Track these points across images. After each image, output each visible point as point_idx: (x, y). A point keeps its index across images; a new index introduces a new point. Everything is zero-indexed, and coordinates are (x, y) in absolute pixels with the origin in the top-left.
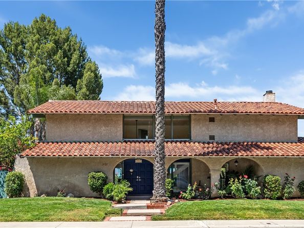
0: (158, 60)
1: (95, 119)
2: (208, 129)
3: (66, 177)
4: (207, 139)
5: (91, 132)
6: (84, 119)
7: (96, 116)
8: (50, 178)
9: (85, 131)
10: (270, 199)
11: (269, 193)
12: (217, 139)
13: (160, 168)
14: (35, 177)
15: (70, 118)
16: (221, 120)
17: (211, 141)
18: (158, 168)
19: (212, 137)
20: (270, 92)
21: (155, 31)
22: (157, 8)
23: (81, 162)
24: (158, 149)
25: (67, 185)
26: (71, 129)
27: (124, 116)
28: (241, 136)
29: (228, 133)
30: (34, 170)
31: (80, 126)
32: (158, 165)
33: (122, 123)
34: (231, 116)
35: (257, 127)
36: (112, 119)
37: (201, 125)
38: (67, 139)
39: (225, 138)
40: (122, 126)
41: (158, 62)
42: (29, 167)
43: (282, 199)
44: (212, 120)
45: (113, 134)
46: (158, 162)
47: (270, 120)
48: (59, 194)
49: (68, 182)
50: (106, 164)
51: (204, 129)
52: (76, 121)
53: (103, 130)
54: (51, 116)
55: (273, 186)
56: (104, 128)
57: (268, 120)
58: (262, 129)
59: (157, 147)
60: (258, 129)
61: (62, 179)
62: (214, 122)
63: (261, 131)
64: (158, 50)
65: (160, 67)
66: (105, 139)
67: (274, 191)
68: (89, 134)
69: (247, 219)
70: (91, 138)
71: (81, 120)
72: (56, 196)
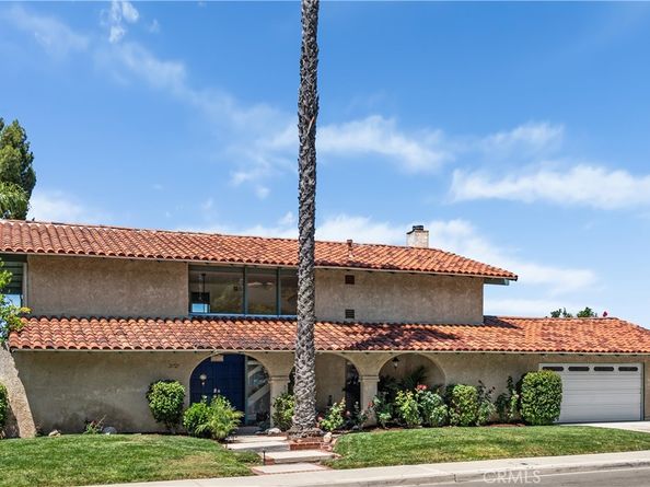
0: (306, 168)
1: (133, 271)
2: (343, 297)
3: (96, 393)
4: (342, 317)
5: (125, 298)
6: (111, 269)
7: (137, 263)
8: (63, 395)
9: (112, 293)
10: (459, 425)
11: (457, 415)
12: (357, 317)
13: (308, 374)
14: (28, 393)
15: (80, 265)
16: (364, 282)
17: (349, 320)
18: (304, 373)
19: (350, 313)
20: (420, 229)
21: (301, 113)
22: (306, 66)
23: (125, 361)
24: (304, 338)
25: (98, 408)
26: (84, 290)
27: (191, 267)
28: (397, 311)
29: (376, 306)
30: (27, 378)
31: (102, 283)
32: (305, 368)
33: (187, 280)
34: (381, 275)
35: (422, 296)
36: (168, 272)
37: (332, 289)
38: (74, 310)
39: (371, 315)
40: (187, 286)
41: (307, 171)
42: (16, 372)
43: (475, 425)
44: (350, 280)
45: (170, 303)
46: (304, 362)
47: (443, 284)
48: (89, 427)
49: (101, 404)
50: (176, 366)
51: (336, 296)
52: (94, 273)
53: (150, 293)
54: (39, 259)
55: (466, 403)
56: (151, 289)
57: (440, 285)
58: (431, 300)
59: (304, 333)
60: (424, 300)
61: (88, 397)
62: (353, 283)
63: (429, 304)
64: (305, 148)
65: (310, 182)
66: (156, 313)
67: (466, 412)
68: (121, 300)
69: (481, 458)
70: (125, 310)
71: (105, 271)
72: (81, 433)
